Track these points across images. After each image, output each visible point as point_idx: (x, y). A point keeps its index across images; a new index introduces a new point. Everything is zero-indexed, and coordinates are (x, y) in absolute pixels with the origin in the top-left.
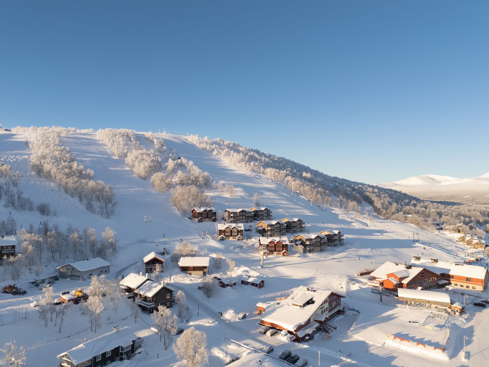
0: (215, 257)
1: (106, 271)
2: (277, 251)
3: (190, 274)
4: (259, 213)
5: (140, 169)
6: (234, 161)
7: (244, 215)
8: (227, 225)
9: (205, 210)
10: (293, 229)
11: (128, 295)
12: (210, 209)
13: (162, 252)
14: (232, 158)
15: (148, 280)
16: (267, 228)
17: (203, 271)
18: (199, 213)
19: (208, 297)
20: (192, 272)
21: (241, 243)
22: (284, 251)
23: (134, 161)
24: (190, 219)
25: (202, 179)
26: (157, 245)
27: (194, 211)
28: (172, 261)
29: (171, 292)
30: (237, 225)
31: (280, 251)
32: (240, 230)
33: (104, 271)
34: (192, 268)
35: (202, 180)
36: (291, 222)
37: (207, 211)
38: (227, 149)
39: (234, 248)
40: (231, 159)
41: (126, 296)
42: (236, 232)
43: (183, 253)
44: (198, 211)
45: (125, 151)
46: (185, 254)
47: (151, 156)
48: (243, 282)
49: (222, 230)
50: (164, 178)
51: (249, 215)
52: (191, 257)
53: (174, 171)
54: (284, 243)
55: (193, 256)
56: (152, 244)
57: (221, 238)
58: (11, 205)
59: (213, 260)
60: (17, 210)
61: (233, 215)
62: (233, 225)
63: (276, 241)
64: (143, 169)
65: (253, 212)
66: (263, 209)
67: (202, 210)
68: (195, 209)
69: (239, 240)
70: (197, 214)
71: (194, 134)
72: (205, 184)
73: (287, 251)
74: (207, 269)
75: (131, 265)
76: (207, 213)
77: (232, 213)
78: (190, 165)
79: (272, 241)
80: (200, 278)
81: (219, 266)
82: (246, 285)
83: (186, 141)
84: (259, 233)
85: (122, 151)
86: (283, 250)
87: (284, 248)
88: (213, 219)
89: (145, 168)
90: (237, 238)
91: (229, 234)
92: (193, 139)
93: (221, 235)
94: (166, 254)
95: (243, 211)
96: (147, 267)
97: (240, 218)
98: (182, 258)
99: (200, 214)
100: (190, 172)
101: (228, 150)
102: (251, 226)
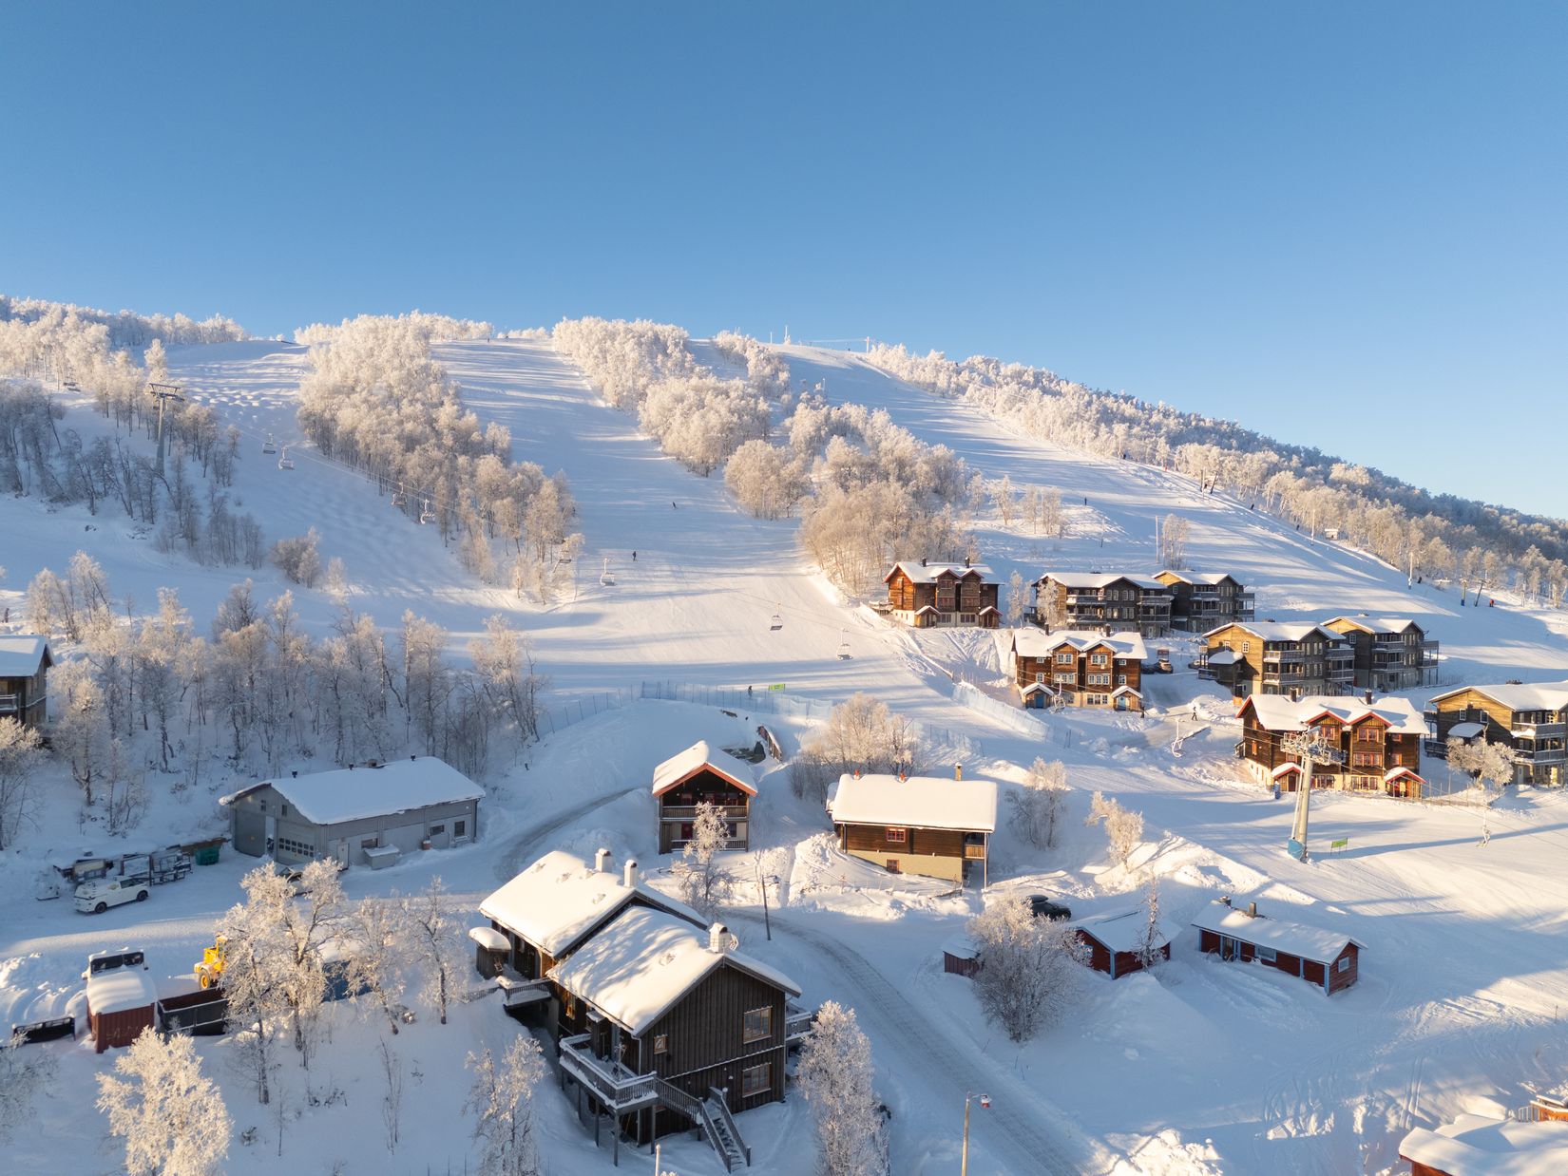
0: (1021, 782)
1: (460, 829)
2: (1357, 767)
3: (892, 868)
4: (1197, 595)
5: (687, 436)
6: (1045, 422)
7: (1129, 604)
8: (1058, 638)
9: (948, 574)
10: (1385, 666)
11: (509, 992)
12: (968, 571)
13: (752, 746)
14: (1039, 411)
15: (637, 900)
16: (1264, 656)
17: (963, 855)
18: (919, 586)
19: (1016, 1037)
20: (904, 859)
21: (1135, 724)
22: (1398, 771)
23: (670, 410)
24: (884, 613)
25: (926, 468)
26: (729, 714)
27: (900, 580)
28: (798, 791)
29: (773, 995)
30: (1112, 639)
31: (1370, 769)
32: (1129, 660)
33: (450, 826)
34: (899, 835)
35: (927, 473)
36: (1372, 636)
37: (956, 578)
38: (1014, 386)
39: (1111, 744)
40: (1034, 413)
41: (500, 1000)
42: (1107, 670)
43: (853, 754)
44: (915, 579)
45: (643, 381)
46: (861, 760)
47: (733, 395)
48: (1212, 942)
49: (1034, 659)
50: (776, 462)
51: (1153, 601)
52: (892, 778)
53: (816, 445)
54: (1393, 729)
55: (902, 771)
56: (705, 707)
57: (1033, 697)
58: (182, 542)
59: (1009, 800)
60: (202, 563)
61: (1078, 599)
62: (1093, 637)
63: (1347, 714)
64: (699, 434)
65: (1169, 590)
66: (1213, 579)
67: (935, 571)
68: (904, 569)
69: (1120, 709)
70: (910, 590)
71: (891, 343)
72: (936, 491)
73: (1416, 771)
74: (985, 849)
75: (596, 804)
76: (958, 587)
77: (1070, 590)
78: (878, 425)
79: (1326, 716)
80: (950, 895)
81: (1043, 833)
82: (1232, 960)
83: (861, 363)
84: (1220, 682)
85: (630, 383)
86: (1390, 764)
87: (1398, 758)
88: (985, 615)
89: (707, 431)
90: (1110, 701)
91: (1072, 679)
92: (886, 358)
93: (1033, 679)
94: (768, 756)
95: (1123, 584)
96: (667, 819)
97: (1109, 616)
98: (844, 778)
99: (925, 590)
100: (876, 445)
101: (1020, 389)
102: (1161, 653)
